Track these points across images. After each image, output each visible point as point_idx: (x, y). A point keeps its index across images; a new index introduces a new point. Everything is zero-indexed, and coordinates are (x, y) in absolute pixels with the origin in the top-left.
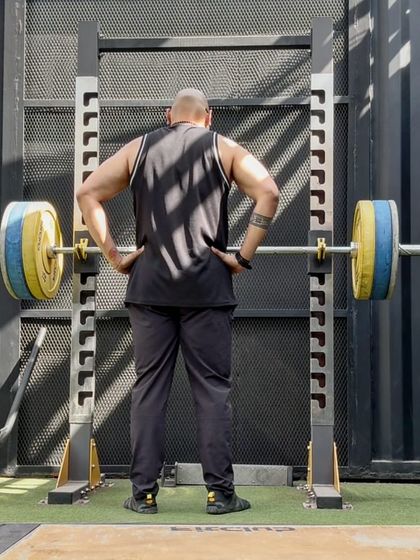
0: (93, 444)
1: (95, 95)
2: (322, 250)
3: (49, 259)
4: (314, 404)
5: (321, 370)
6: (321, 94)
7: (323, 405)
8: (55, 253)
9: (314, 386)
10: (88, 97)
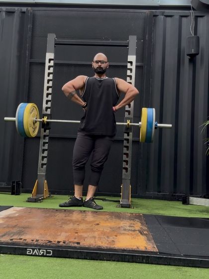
0: (46, 182)
1: (52, 60)
2: (128, 124)
3: (34, 124)
4: (124, 171)
5: (127, 159)
6: (131, 63)
7: (127, 171)
8: (36, 122)
9: (124, 165)
10: (50, 60)
